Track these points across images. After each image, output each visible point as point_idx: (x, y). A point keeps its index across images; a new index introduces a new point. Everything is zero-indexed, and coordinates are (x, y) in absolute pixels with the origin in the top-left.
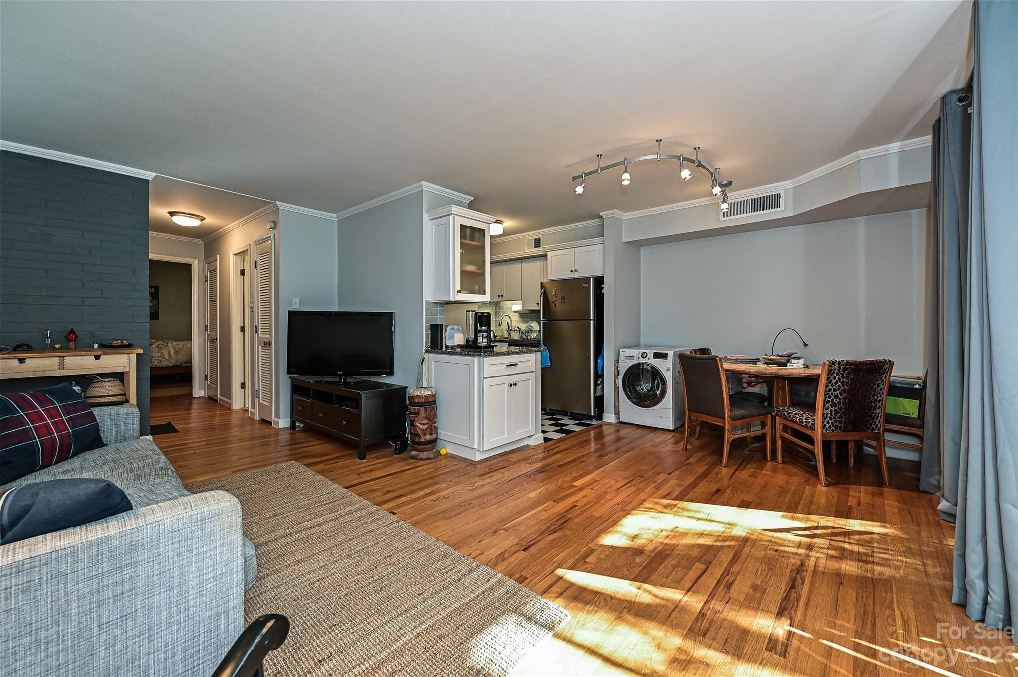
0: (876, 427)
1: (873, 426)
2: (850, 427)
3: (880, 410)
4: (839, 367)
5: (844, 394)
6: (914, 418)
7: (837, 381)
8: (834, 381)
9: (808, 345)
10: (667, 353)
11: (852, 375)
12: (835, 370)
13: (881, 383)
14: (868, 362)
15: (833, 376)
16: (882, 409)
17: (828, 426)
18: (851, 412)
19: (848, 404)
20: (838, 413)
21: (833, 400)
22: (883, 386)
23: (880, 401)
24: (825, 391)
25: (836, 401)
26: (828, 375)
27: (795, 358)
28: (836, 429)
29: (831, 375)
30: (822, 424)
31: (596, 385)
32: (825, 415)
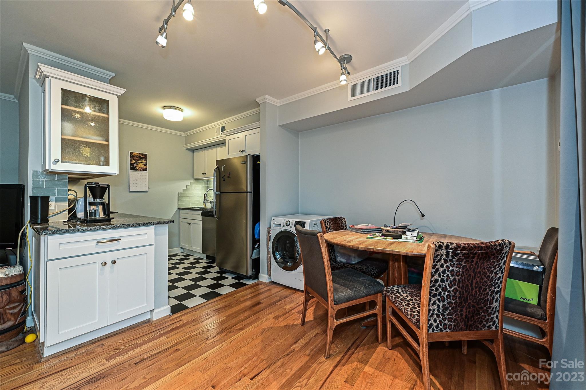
0: (493, 324)
1: (489, 323)
2: (462, 325)
3: (497, 303)
4: (448, 253)
5: (455, 285)
6: (533, 306)
7: (445, 269)
8: (441, 270)
9: (424, 216)
10: (305, 222)
11: (463, 262)
12: (442, 255)
13: (499, 270)
14: (483, 246)
15: (440, 263)
16: (499, 301)
17: (435, 325)
18: (463, 307)
19: (459, 297)
20: (447, 309)
21: (440, 293)
22: (502, 273)
23: (497, 292)
24: (431, 281)
25: (444, 294)
26: (434, 262)
27: (409, 230)
28: (445, 329)
29: (437, 262)
30: (428, 323)
31: (253, 249)
32: (432, 312)
